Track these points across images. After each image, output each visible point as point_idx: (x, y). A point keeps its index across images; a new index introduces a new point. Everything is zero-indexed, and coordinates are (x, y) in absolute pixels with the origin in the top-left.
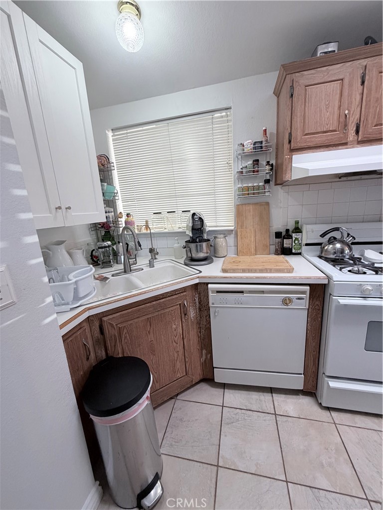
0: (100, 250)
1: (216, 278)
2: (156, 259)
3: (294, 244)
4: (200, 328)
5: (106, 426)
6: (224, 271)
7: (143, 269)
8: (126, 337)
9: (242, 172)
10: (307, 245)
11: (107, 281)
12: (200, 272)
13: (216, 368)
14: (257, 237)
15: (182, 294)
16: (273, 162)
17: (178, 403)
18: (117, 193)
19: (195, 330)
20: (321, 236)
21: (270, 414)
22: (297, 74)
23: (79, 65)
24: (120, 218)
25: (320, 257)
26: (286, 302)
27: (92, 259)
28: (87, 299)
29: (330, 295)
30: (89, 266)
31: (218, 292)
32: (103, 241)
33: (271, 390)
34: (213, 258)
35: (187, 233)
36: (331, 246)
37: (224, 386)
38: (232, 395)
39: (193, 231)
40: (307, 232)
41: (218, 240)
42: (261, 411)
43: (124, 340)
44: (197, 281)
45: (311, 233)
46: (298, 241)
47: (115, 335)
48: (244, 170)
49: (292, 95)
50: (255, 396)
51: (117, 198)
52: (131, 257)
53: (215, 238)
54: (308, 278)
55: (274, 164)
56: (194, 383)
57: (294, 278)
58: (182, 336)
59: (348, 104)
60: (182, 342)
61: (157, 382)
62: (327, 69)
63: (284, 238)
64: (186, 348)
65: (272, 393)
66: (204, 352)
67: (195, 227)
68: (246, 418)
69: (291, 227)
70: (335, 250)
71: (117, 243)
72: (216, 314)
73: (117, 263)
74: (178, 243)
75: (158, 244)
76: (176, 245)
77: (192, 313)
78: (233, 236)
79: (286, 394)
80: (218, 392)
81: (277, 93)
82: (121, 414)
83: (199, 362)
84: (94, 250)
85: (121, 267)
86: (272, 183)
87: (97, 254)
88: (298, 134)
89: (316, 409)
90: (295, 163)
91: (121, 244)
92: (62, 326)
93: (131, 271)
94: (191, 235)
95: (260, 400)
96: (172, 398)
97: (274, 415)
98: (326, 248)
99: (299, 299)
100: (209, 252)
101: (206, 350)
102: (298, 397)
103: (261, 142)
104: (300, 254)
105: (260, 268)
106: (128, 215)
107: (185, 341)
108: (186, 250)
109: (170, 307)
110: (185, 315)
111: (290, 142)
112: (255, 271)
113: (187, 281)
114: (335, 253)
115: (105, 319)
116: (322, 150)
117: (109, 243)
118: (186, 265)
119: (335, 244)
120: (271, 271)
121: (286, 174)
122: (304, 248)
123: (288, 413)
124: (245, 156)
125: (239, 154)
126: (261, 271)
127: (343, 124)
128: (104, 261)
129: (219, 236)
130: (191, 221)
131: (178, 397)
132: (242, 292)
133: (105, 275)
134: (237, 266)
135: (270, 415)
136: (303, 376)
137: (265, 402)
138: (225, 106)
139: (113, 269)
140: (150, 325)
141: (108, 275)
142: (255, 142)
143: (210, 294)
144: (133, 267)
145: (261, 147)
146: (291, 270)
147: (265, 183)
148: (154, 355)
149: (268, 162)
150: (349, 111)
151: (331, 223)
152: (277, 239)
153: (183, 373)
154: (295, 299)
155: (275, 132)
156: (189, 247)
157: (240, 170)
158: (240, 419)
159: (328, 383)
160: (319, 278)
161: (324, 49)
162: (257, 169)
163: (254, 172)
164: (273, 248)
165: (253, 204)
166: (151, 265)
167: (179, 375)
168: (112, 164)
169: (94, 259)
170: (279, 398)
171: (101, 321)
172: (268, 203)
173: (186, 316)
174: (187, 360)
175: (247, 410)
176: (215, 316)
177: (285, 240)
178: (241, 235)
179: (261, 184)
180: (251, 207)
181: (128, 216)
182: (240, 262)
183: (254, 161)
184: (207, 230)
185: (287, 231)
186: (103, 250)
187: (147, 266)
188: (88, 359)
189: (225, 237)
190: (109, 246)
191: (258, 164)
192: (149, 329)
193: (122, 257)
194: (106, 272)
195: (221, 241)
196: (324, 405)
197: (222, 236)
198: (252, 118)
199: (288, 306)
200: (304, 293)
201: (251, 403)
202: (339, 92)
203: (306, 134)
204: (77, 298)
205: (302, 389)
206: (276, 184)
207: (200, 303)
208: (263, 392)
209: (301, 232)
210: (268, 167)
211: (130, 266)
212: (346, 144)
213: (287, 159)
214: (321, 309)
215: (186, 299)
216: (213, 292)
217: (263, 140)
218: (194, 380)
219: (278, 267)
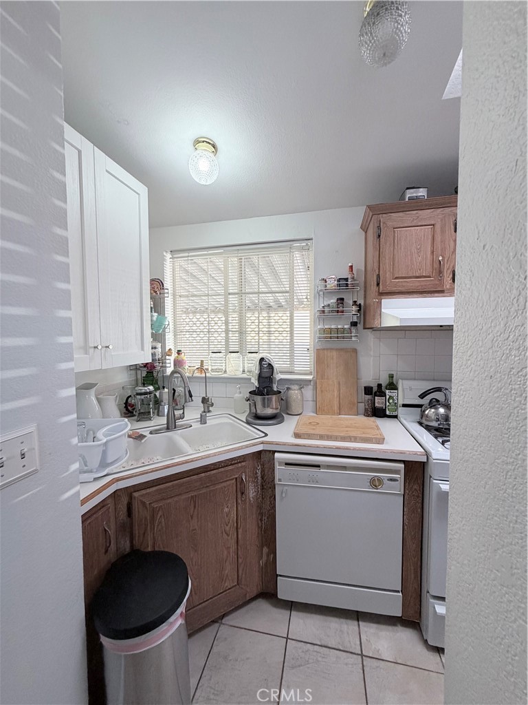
0: (139, 397)
1: (285, 445)
2: (209, 411)
3: (388, 404)
4: (261, 514)
5: (121, 656)
6: (297, 436)
7: (191, 426)
8: (160, 522)
9: (323, 312)
10: (404, 406)
11: (143, 441)
12: (266, 435)
13: (280, 576)
14: (341, 391)
15: (240, 465)
16: (361, 301)
17: (224, 630)
18: (169, 325)
19: (254, 516)
20: (419, 396)
21: (355, 654)
22: (384, 215)
23: (143, 190)
24: (169, 355)
25: (421, 424)
26: (375, 483)
27: (126, 407)
28: (116, 465)
29: (431, 477)
30: (123, 421)
31: (286, 464)
32: (144, 385)
33: (358, 616)
34: (284, 415)
35: (252, 381)
36: (433, 410)
37: (291, 606)
38: (301, 621)
39: (261, 379)
40: (403, 390)
41: (291, 392)
42: (342, 649)
43: (158, 526)
44: (260, 448)
45: (408, 391)
46: (393, 400)
47: (146, 518)
48: (326, 309)
49: (379, 236)
50: (334, 624)
51: (167, 330)
52: (177, 407)
53: (288, 389)
54: (401, 453)
55: (362, 304)
56: (248, 598)
57: (385, 451)
58: (235, 525)
59: (442, 250)
60: (236, 534)
61: (196, 594)
62: (417, 213)
63: (376, 395)
64: (241, 542)
65: (358, 621)
66: (265, 550)
67: (263, 375)
68: (320, 659)
69: (384, 381)
70: (438, 415)
71: (161, 387)
72: (284, 495)
73: (158, 415)
74: (240, 393)
75: (214, 392)
76: (237, 395)
77: (252, 492)
78: (311, 387)
79: (378, 623)
80: (281, 614)
81: (365, 228)
82: (144, 636)
83: (257, 566)
84: (130, 396)
85: (163, 420)
86: (360, 326)
87: (133, 401)
88: (387, 277)
89: (420, 649)
90: (384, 309)
91: (166, 390)
92: (84, 502)
93: (175, 428)
94: (256, 384)
95: (341, 631)
96: (214, 622)
97: (360, 657)
98: (426, 413)
99: (391, 480)
100: (279, 408)
101: (268, 548)
102: (395, 628)
103: (346, 279)
104: (396, 417)
105: (342, 434)
106: (179, 352)
107: (240, 531)
108: (250, 404)
109: (222, 482)
110: (242, 493)
111: (378, 284)
112: (336, 439)
113: (247, 446)
114: (438, 420)
115: (136, 494)
116: (415, 296)
117: (151, 388)
118: (248, 423)
119: (437, 409)
120: (355, 439)
121: (374, 319)
122: (401, 410)
123: (380, 655)
124: (327, 292)
125: (321, 290)
126: (343, 439)
127: (438, 271)
128: (142, 411)
129: (292, 387)
130: (258, 367)
131: (223, 621)
132: (318, 466)
133: (141, 432)
134: (314, 429)
135: (355, 656)
136: (401, 594)
137: (348, 633)
138: (306, 237)
139: (151, 423)
140: (195, 507)
141: (145, 432)
142: (340, 279)
143: (277, 467)
144: (179, 423)
145: (347, 285)
146: (381, 441)
147: (351, 326)
148: (196, 551)
149: (355, 302)
150: (443, 257)
151: (434, 380)
152: (367, 396)
153: (233, 582)
154: (386, 480)
155: (363, 269)
156: (253, 400)
157: (321, 308)
158: (311, 661)
159: (434, 608)
160: (416, 454)
161: (412, 193)
162: (341, 309)
163: (338, 312)
164: (362, 406)
165: (337, 349)
166: (203, 420)
167: (228, 584)
168: (166, 291)
169: (129, 408)
170: (368, 629)
171: (131, 497)
172: (356, 349)
173: (244, 496)
174: (240, 560)
175: (321, 646)
176: (282, 498)
177: (376, 398)
178: (321, 388)
179: (346, 327)
180: (334, 354)
181: (178, 354)
182: (318, 424)
183: (338, 300)
184: (277, 379)
185: (380, 386)
186: (143, 397)
187: (197, 422)
188: (106, 551)
189: (301, 388)
190: (150, 393)
191: (343, 303)
192: (192, 512)
193: (166, 407)
194: (144, 427)
195: (295, 393)
196: (430, 643)
197: (296, 387)
198: (337, 252)
199: (377, 489)
200: (397, 472)
201: (328, 636)
202: (430, 237)
203: (396, 278)
204: (104, 464)
205: (400, 615)
206: (365, 328)
207: (262, 478)
208: (347, 618)
209: (396, 389)
210: (355, 308)
211: (175, 421)
212: (442, 292)
213: (376, 303)
214: (421, 495)
215: (245, 472)
216: (280, 464)
217: (349, 277)
218: (248, 595)
219: (364, 435)
